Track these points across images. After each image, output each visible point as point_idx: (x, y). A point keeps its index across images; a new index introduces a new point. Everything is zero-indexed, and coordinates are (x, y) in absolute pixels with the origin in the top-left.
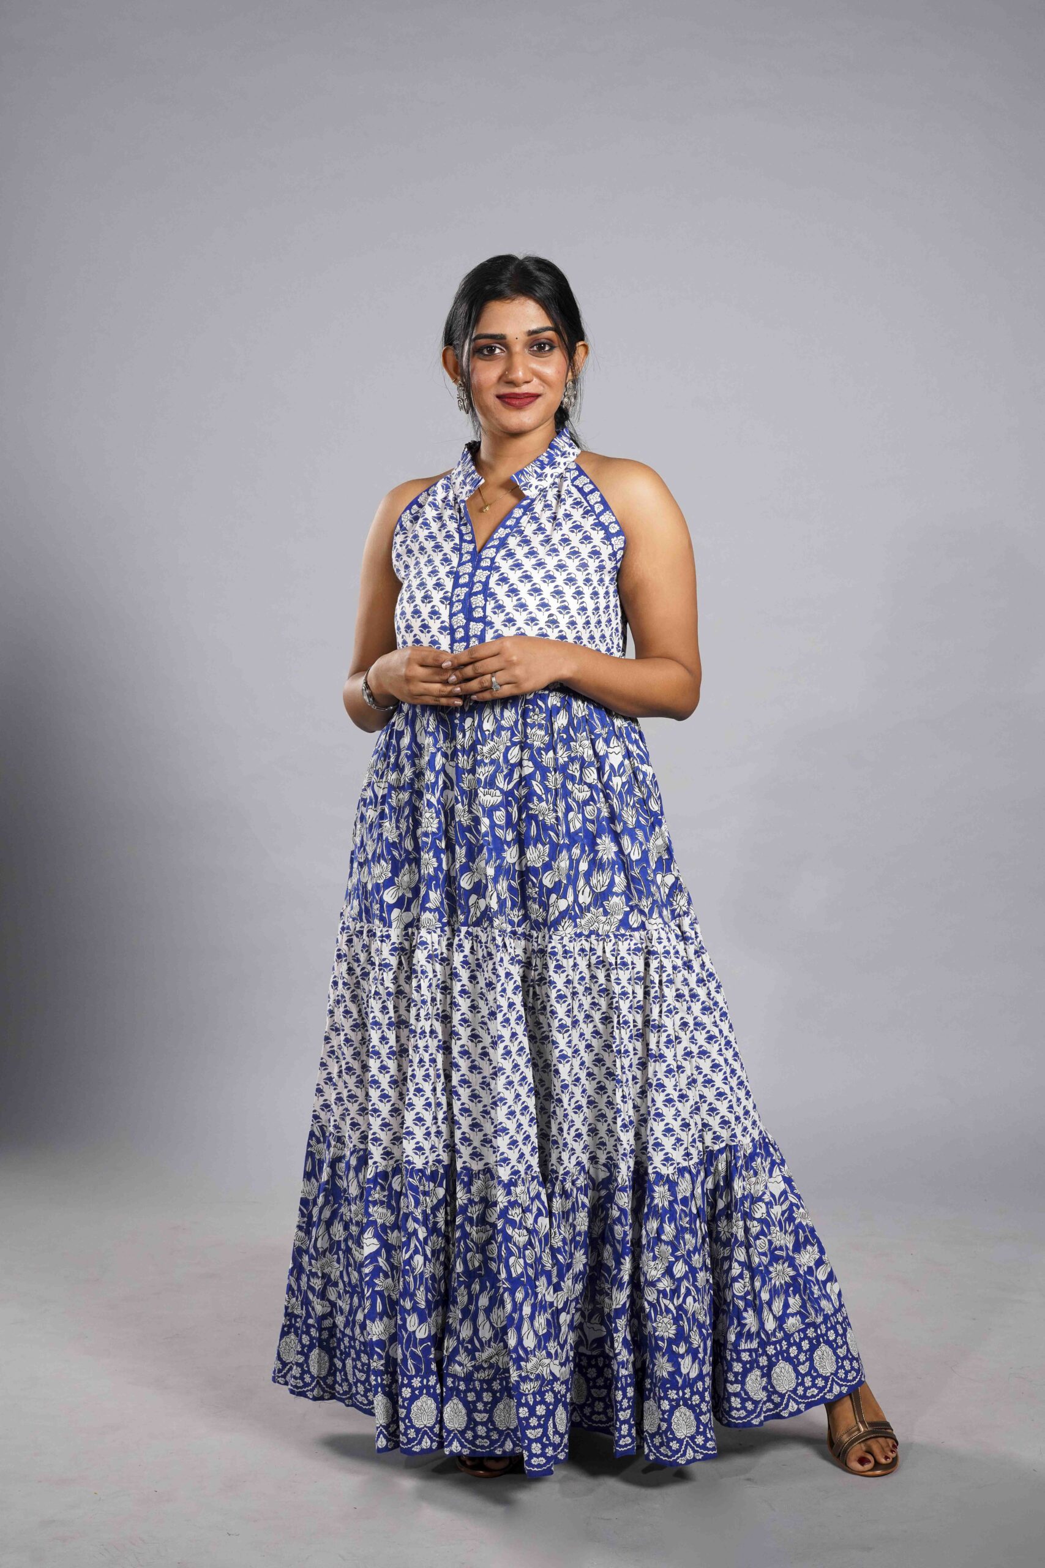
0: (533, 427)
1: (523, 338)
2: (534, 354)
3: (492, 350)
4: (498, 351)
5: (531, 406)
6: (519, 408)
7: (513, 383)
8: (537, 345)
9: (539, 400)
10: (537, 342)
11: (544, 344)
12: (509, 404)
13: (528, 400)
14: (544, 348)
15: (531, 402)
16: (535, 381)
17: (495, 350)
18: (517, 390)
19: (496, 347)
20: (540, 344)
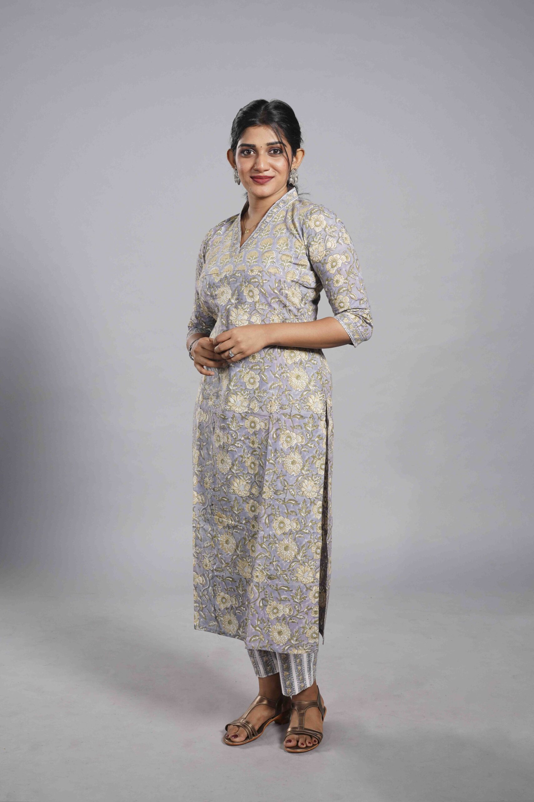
0: (269, 194)
1: (265, 147)
2: (271, 155)
3: (249, 153)
4: (252, 153)
5: (269, 183)
6: (262, 184)
7: (258, 171)
8: (274, 150)
9: (273, 179)
10: (273, 149)
11: (277, 150)
12: (257, 182)
13: (267, 179)
14: (277, 152)
15: (268, 181)
16: (271, 169)
17: (251, 152)
18: (261, 174)
19: (251, 151)
20: (275, 150)
